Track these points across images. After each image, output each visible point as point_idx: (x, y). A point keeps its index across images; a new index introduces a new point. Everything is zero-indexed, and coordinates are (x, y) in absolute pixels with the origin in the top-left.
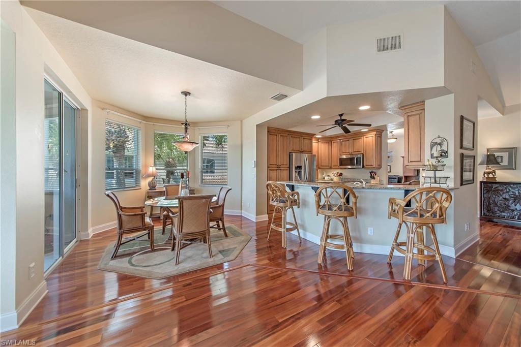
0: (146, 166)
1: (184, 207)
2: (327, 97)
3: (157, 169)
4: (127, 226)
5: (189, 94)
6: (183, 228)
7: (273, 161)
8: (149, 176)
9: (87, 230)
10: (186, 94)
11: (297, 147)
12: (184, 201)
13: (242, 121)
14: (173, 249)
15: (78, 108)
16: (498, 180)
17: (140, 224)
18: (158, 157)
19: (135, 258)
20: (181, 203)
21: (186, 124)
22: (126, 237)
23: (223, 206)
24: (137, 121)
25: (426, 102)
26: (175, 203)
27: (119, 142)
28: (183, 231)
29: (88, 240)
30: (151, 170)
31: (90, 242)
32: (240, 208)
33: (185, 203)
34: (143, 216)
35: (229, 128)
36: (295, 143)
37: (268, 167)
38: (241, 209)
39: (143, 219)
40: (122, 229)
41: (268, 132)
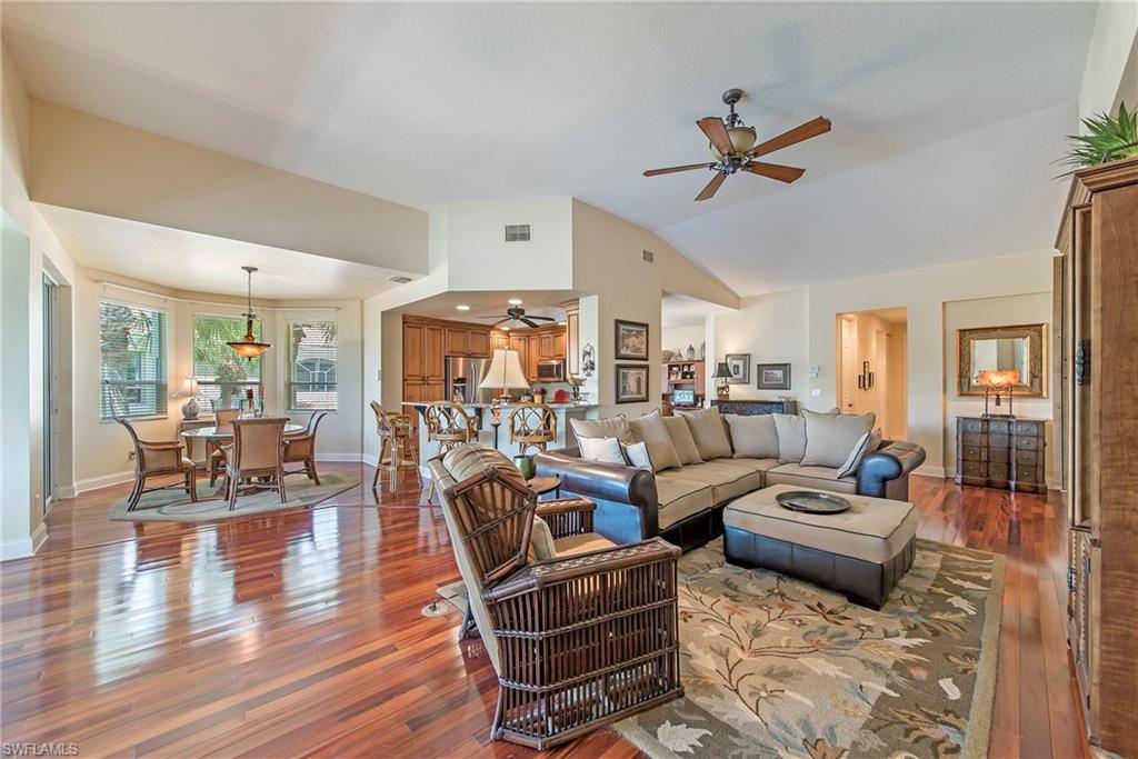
0: (179, 379)
1: (242, 435)
2: (448, 292)
3: (199, 383)
4: (152, 465)
5: (256, 269)
6: (242, 462)
7: (414, 369)
8: (185, 395)
9: (71, 483)
10: (250, 270)
11: (458, 347)
12: (242, 426)
13: (362, 302)
14: (227, 499)
15: (54, 284)
16: (731, 398)
17: (173, 464)
18: (201, 357)
19: (165, 509)
20: (237, 430)
21: (250, 316)
22: (150, 483)
23: (313, 438)
24: (159, 298)
25: (581, 300)
26: (230, 432)
27: (115, 331)
28: (241, 467)
29: (73, 499)
30: (188, 384)
31: (76, 502)
32: (359, 449)
33: (244, 430)
34: (178, 451)
35: (340, 312)
36: (455, 341)
37: (404, 380)
38: (362, 452)
39: (179, 456)
40: (144, 472)
41: (404, 323)
